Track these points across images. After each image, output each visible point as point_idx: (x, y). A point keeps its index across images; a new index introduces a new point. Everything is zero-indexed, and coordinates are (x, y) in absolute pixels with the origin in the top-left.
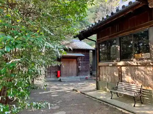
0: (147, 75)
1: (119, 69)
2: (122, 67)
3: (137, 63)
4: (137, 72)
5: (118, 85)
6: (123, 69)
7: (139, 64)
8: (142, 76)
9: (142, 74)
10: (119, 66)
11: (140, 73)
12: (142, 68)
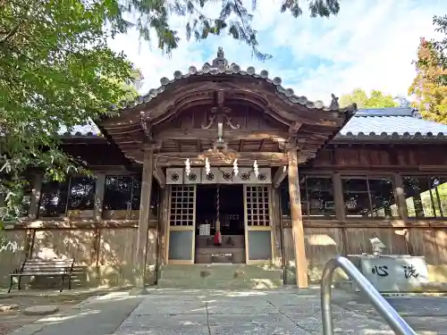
0: (83, 243)
1: (30, 235)
2: (37, 233)
3: (71, 225)
4: (67, 240)
5: (24, 265)
6: (39, 235)
7: (74, 226)
8: (74, 245)
9: (75, 242)
10: (30, 229)
11: (72, 241)
12: (77, 233)
